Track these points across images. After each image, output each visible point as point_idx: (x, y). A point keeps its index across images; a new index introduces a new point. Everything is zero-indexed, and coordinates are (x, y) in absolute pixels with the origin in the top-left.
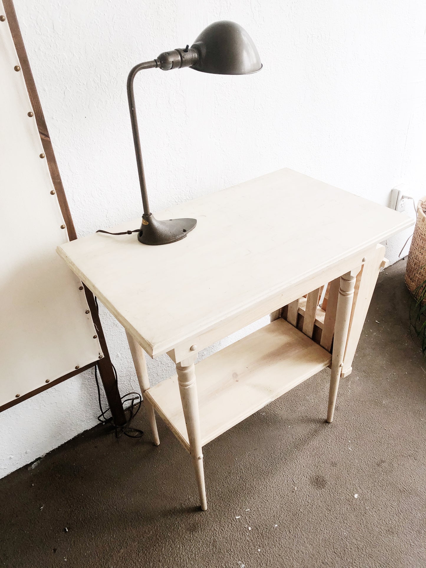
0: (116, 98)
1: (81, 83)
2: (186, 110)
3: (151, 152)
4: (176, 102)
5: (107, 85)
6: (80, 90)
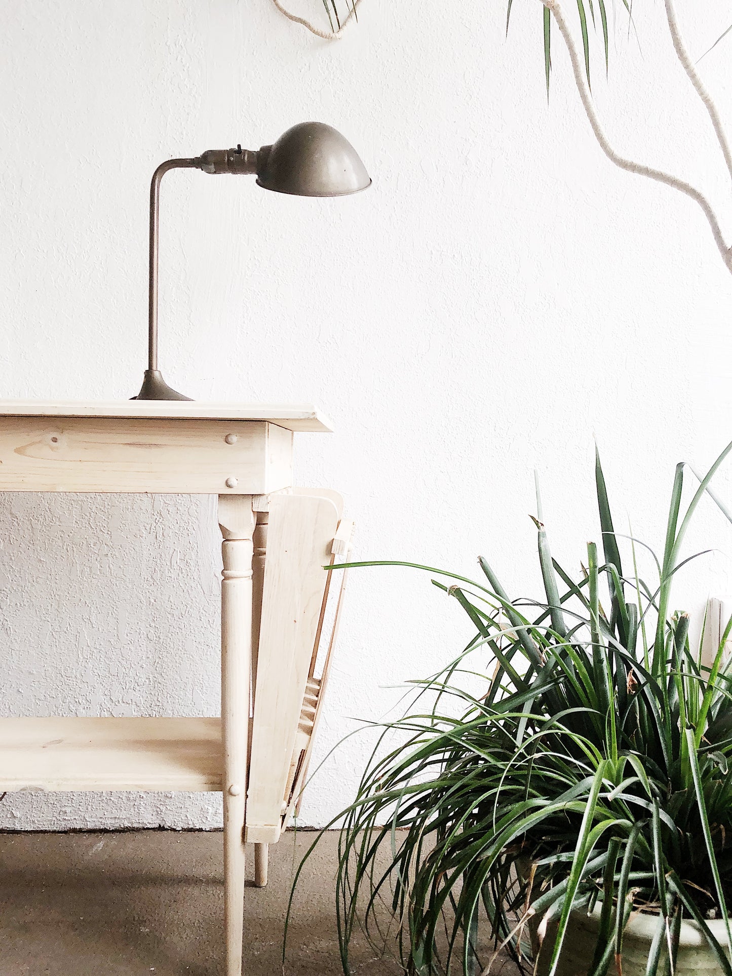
0: (84, 276)
1: (39, 248)
2: (190, 314)
3: (123, 360)
4: (174, 300)
5: (74, 258)
6: (37, 257)
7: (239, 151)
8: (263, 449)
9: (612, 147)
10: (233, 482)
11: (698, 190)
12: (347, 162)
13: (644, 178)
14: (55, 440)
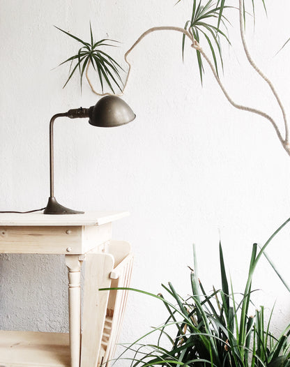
7: (81, 109)
8: (81, 235)
9: (233, 100)
10: (69, 249)
11: (270, 116)
12: (124, 111)
13: (247, 112)
14: (3, 233)
